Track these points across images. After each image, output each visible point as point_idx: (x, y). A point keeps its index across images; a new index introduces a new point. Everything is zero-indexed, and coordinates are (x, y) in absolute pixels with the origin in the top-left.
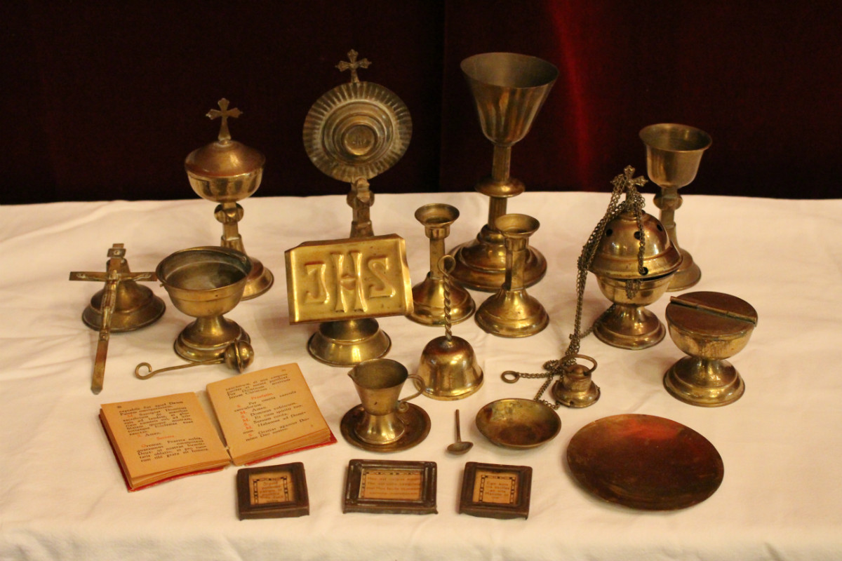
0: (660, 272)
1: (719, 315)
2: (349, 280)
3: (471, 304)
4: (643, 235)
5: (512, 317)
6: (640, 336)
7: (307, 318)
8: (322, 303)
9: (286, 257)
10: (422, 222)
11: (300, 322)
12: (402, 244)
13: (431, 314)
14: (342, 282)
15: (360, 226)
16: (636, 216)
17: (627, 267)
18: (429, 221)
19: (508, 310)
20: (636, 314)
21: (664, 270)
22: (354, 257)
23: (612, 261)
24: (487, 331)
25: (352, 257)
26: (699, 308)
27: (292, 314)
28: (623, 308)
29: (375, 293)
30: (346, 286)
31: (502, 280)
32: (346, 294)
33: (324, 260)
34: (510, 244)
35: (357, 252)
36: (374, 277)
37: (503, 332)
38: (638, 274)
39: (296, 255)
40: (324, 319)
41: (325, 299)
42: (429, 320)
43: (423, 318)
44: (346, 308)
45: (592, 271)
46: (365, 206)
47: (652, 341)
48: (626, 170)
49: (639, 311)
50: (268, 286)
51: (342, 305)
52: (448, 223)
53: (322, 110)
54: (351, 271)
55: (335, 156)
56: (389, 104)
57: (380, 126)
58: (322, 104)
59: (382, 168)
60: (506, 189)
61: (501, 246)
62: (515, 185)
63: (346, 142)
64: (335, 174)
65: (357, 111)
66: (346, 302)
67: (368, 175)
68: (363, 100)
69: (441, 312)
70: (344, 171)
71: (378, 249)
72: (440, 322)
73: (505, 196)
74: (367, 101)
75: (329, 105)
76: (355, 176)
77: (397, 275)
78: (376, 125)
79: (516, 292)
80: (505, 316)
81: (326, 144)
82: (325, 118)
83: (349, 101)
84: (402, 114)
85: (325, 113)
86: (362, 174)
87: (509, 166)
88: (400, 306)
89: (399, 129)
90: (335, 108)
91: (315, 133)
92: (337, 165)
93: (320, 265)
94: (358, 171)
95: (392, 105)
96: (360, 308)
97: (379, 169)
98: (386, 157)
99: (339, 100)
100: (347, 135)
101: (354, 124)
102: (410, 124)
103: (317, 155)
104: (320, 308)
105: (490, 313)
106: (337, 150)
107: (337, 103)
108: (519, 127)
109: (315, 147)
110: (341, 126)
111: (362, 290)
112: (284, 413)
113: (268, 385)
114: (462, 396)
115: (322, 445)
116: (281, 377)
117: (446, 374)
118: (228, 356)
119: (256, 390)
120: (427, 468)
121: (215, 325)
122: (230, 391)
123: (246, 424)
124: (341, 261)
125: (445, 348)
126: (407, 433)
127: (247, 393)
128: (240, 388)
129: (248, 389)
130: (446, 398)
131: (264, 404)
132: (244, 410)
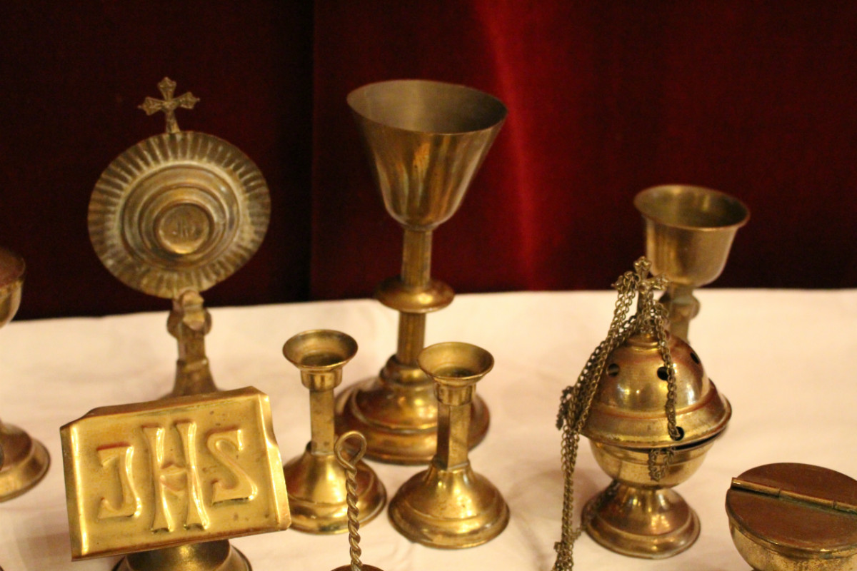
0: (704, 434)
1: (819, 509)
2: (176, 473)
3: (380, 490)
4: (671, 371)
5: (452, 515)
6: (664, 535)
7: (102, 547)
8: (131, 516)
9: (62, 438)
10: (295, 364)
11: (91, 555)
12: (264, 404)
13: (315, 514)
14: (163, 477)
15: (190, 367)
16: (655, 339)
17: (649, 428)
18: (308, 361)
19: (445, 502)
20: (655, 500)
21: (709, 429)
22: (182, 431)
23: (621, 417)
24: (413, 538)
25: (178, 431)
26: (783, 497)
27: (75, 540)
28: (633, 490)
29: (222, 493)
30: (168, 483)
31: (431, 443)
32: (172, 499)
33: (129, 440)
34: (446, 394)
35: (186, 421)
36: (218, 465)
37: (438, 539)
38: (668, 438)
39: (80, 433)
40: (134, 547)
41: (135, 510)
42: (311, 524)
43: (303, 521)
44: (171, 524)
45: (586, 435)
46: (197, 335)
47: (682, 543)
48: (637, 264)
49: (660, 495)
50: (41, 473)
51: (164, 519)
52: (340, 363)
53: (118, 181)
54: (178, 457)
55: (144, 256)
56: (232, 167)
57: (216, 203)
58: (119, 170)
59: (222, 272)
60: (424, 298)
61: (419, 389)
62: (441, 292)
63: (161, 233)
64: (147, 285)
65: (178, 181)
66: (172, 514)
67: (199, 284)
68: (187, 162)
69: (332, 510)
70: (161, 280)
71: (224, 415)
72: (332, 528)
73: (423, 311)
74: (194, 163)
75: (130, 173)
76: (178, 288)
77: (258, 460)
78: (210, 201)
79: (455, 472)
80: (441, 514)
81: (128, 236)
82: (124, 194)
83: (163, 165)
84: (252, 184)
85: (124, 185)
86: (192, 284)
87: (429, 262)
88: (267, 516)
89: (250, 207)
90: (140, 176)
91: (109, 220)
92: (148, 271)
93: (123, 449)
94: (184, 279)
95: (236, 169)
96: (198, 522)
97: (217, 274)
98: (228, 254)
99: (147, 164)
100: (163, 221)
101: (173, 202)
102: (267, 200)
103: (114, 256)
104: (126, 527)
105: (415, 508)
106: (146, 247)
107: (144, 167)
108: (447, 198)
109: (109, 243)
110: (151, 206)
111: (200, 490)
124: (160, 438)
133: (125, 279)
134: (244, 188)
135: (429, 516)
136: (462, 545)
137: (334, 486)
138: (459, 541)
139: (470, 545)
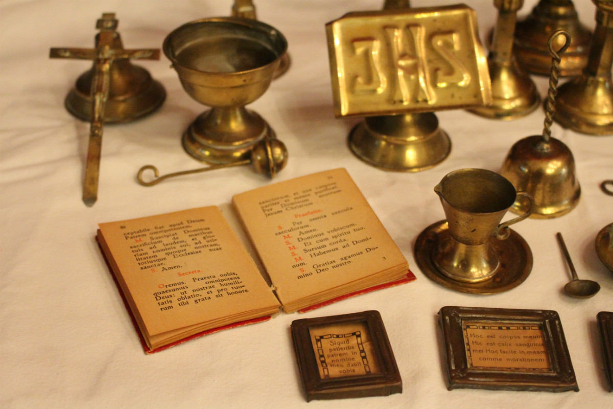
2: (409, 62)
5: (596, 110)
7: (357, 110)
8: (374, 91)
9: (326, 31)
11: (349, 116)
12: (473, 16)
14: (400, 63)
22: (414, 32)
27: (337, 104)
29: (442, 79)
30: (404, 69)
32: (407, 80)
33: (376, 35)
35: (417, 26)
36: (440, 58)
39: (340, 29)
40: (379, 112)
41: (379, 86)
42: (490, 112)
43: (483, 110)
44: (406, 98)
50: (284, 69)
51: (401, 94)
54: (410, 52)
61: (561, 22)
69: (504, 103)
71: (444, 22)
72: (502, 115)
77: (470, 56)
79: (600, 79)
80: (588, 109)
88: (476, 96)
93: (371, 42)
96: (424, 98)
104: (371, 98)
111: (428, 76)
112: (342, 238)
113: (313, 198)
114: (560, 214)
115: (397, 283)
116: (328, 187)
117: (540, 186)
118: (256, 158)
119: (299, 204)
120: (547, 321)
121: (235, 118)
122: (264, 205)
123: (294, 254)
124: (398, 36)
125: (539, 151)
126: (503, 265)
127: (288, 209)
128: (277, 201)
129: (288, 203)
130: (540, 216)
131: (313, 225)
132: (289, 233)
135: (578, 110)
136: (602, 133)
138: (600, 130)
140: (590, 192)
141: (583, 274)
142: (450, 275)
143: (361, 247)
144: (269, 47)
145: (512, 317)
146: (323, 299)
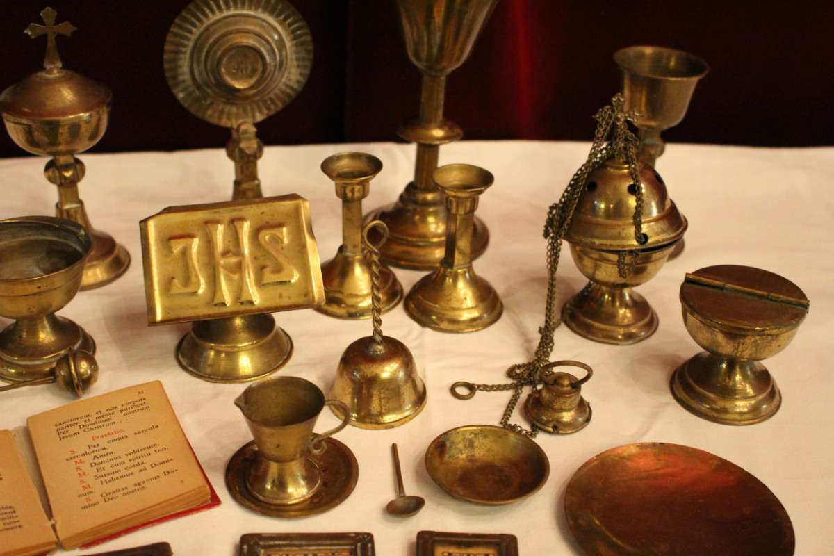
0: (664, 240)
1: (756, 298)
2: (233, 260)
3: (398, 288)
4: (639, 188)
5: (455, 305)
6: (628, 326)
7: (172, 316)
8: (196, 292)
9: (141, 229)
10: (331, 176)
11: (163, 322)
12: (305, 208)
13: (344, 303)
14: (222, 262)
15: (245, 186)
16: (627, 162)
17: (620, 234)
18: (341, 176)
19: (450, 295)
20: (622, 297)
21: (669, 237)
22: (238, 227)
23: (598, 225)
24: (423, 324)
25: (234, 226)
26: (727, 289)
27: (151, 310)
28: (604, 288)
29: (269, 277)
30: (226, 268)
31: (439, 253)
32: (228, 279)
33: (195, 232)
34: (454, 205)
35: (242, 219)
36: (267, 254)
37: (444, 325)
38: (635, 243)
39: (155, 226)
40: (198, 317)
41: (199, 287)
42: (342, 311)
43: (334, 309)
44: (228, 300)
45: (567, 240)
46: (251, 158)
47: (643, 334)
48: (614, 99)
49: (626, 292)
50: (123, 269)
51: (223, 296)
52: (368, 177)
53: (189, 26)
54: (234, 247)
55: (209, 91)
56: (282, 18)
57: (269, 47)
58: (189, 16)
59: (272, 107)
60: (438, 133)
61: (431, 209)
62: (451, 128)
63: (223, 70)
64: (210, 115)
65: (238, 27)
66: (229, 292)
67: (254, 117)
68: (245, 12)
69: (359, 300)
70: (222, 112)
71: (272, 215)
72: (358, 314)
73: (437, 142)
74: (251, 13)
75: (199, 19)
76: (237, 119)
77: (299, 251)
78: (263, 45)
79: (460, 271)
80: (447, 304)
81: (196, 73)
82: (193, 37)
83: (226, 13)
84: (299, 32)
85: (194, 30)
86: (247, 116)
87: (442, 102)
88: (306, 295)
89: (296, 53)
90: (207, 22)
91: (180, 59)
92: (211, 104)
93: (190, 239)
94: (241, 111)
95: (285, 19)
96: (249, 299)
97: (268, 108)
98: (278, 92)
99: (213, 12)
100: (225, 60)
101: (233, 44)
102: (311, 47)
103: (184, 90)
104: (191, 301)
105: (425, 299)
106: (211, 82)
107: (210, 15)
108: (458, 46)
109: (181, 78)
110: (215, 48)
111: (251, 274)
112: (140, 461)
113: (117, 417)
114: (399, 423)
115: (198, 509)
116: (136, 404)
117: (375, 392)
118: (60, 373)
119: (99, 425)
120: (359, 544)
121: (44, 327)
122: (60, 427)
123: (82, 481)
124: (220, 232)
125: (371, 353)
126: (324, 484)
127: (87, 430)
128: (75, 422)
129: (88, 423)
130: (376, 426)
131: (111, 447)
132: (82, 458)
133: (193, 110)
134: (292, 36)
135: (437, 306)
136: (463, 329)
137: (361, 279)
138: (461, 326)
139: (470, 330)
140: (437, 395)
141: (411, 489)
142: (261, 498)
143: (159, 470)
144: (79, 249)
145: (319, 542)
146: (109, 532)
